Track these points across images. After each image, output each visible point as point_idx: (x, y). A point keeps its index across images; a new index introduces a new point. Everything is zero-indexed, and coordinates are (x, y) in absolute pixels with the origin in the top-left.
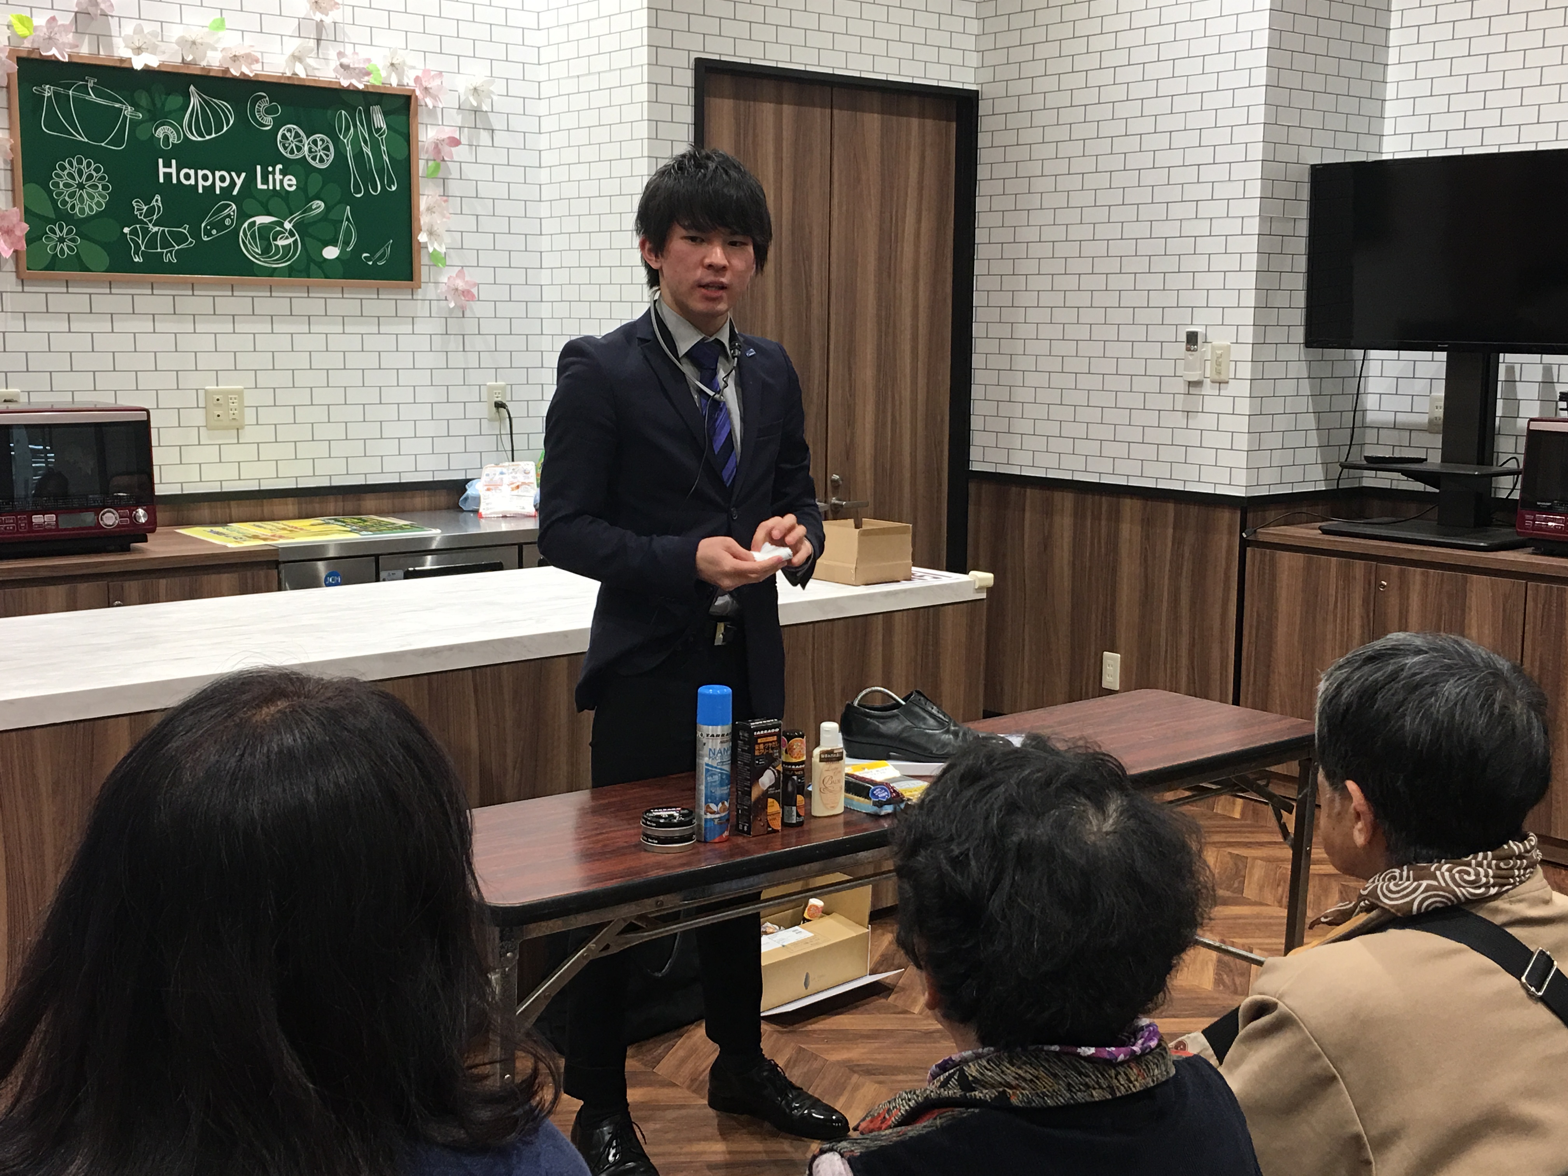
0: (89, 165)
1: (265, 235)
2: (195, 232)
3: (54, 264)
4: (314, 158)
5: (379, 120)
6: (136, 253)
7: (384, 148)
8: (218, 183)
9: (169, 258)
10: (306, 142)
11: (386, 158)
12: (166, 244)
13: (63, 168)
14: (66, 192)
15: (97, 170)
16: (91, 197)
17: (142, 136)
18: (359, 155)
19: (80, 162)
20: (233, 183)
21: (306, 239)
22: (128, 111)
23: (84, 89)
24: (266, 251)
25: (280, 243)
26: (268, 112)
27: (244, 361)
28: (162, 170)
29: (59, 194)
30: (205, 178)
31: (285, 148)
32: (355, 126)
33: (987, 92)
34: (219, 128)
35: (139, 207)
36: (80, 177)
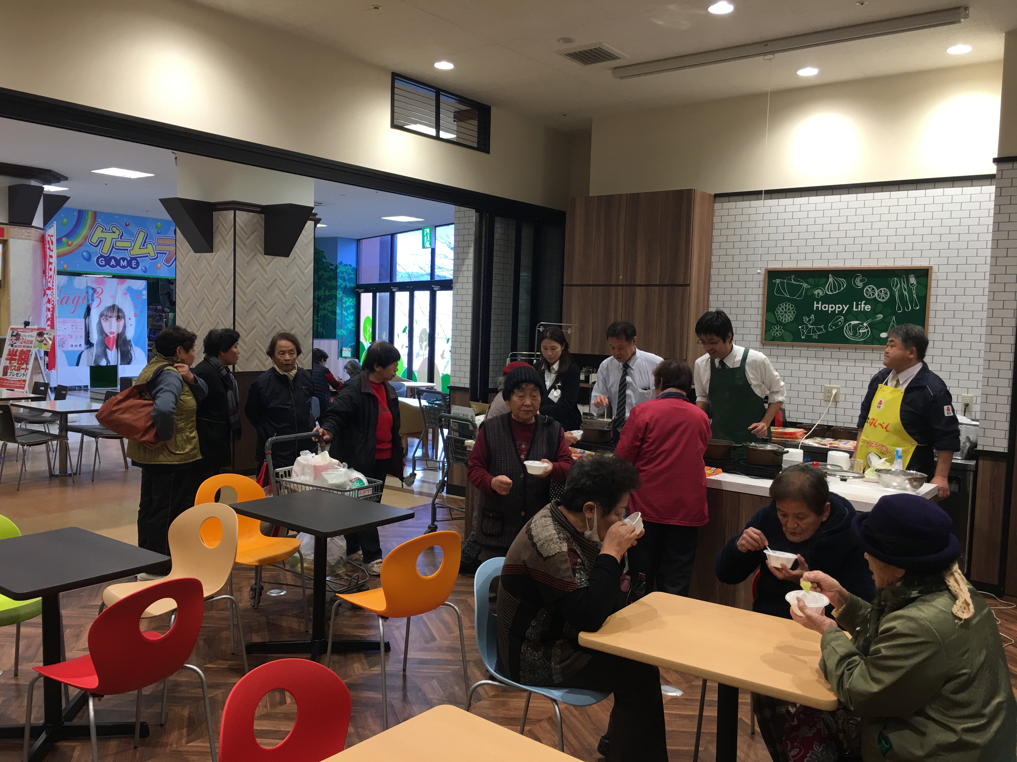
0: (789, 305)
1: (855, 328)
2: (826, 328)
3: (774, 339)
4: (880, 298)
5: (913, 280)
6: (803, 335)
7: (914, 292)
8: (837, 309)
9: (815, 337)
10: (876, 291)
11: (915, 296)
12: (814, 332)
13: (780, 306)
14: (781, 314)
15: (791, 307)
16: (789, 316)
17: (809, 293)
18: (902, 296)
19: (786, 304)
20: (843, 309)
21: (874, 330)
22: (805, 285)
23: (790, 279)
24: (855, 334)
25: (861, 331)
26: (861, 281)
27: (841, 376)
28: (815, 305)
29: (778, 315)
30: (832, 307)
31: (867, 294)
32: (901, 283)
34: (840, 288)
35: (806, 319)
36: (786, 309)
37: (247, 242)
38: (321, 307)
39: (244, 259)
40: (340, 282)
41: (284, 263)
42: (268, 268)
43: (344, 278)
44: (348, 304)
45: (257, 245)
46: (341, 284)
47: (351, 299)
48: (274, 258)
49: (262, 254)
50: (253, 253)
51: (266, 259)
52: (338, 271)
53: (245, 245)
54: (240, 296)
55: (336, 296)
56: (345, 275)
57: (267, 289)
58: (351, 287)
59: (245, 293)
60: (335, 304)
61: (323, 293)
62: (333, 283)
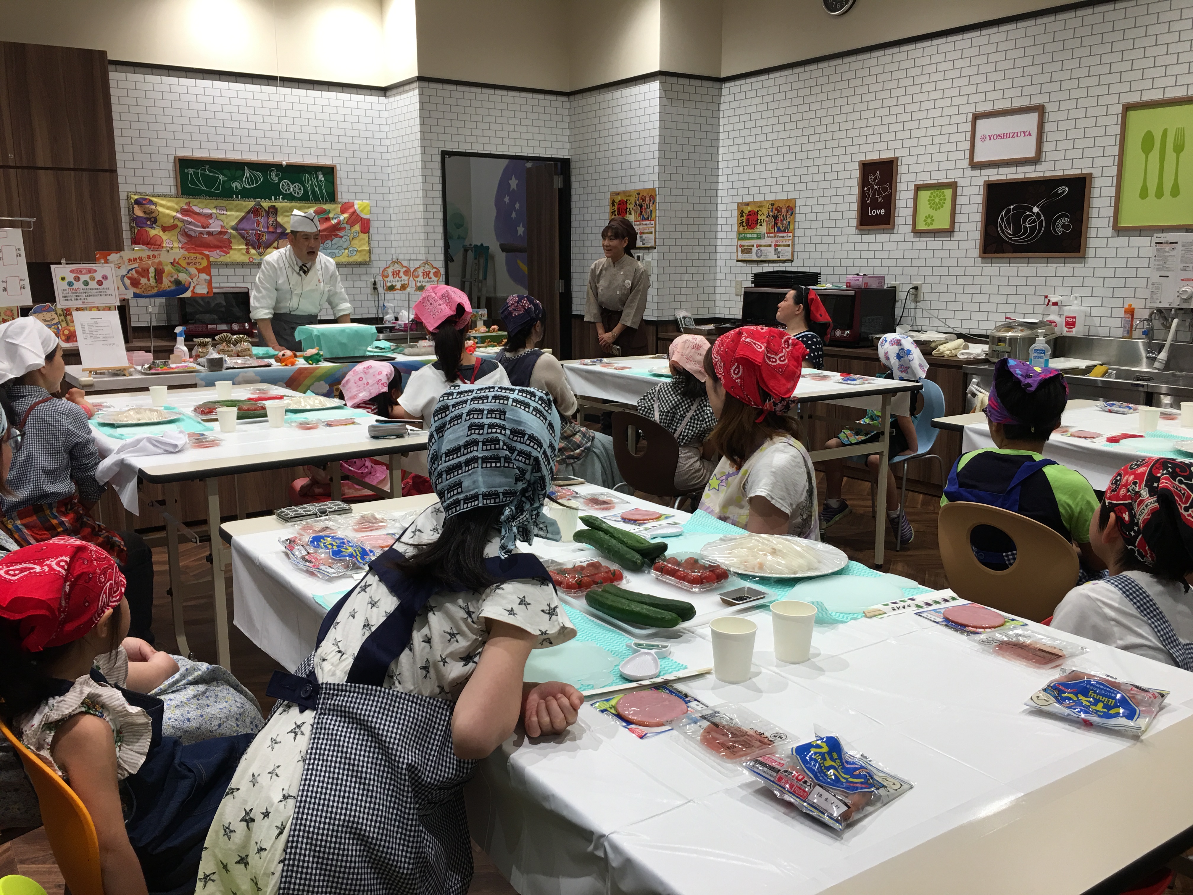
4: (295, 193)
5: (321, 177)
7: (323, 188)
10: (291, 186)
11: (324, 192)
17: (227, 186)
18: (313, 191)
22: (221, 177)
23: (204, 170)
26: (276, 175)
31: (283, 189)
32: (311, 180)
33: (573, 159)
34: (257, 183)
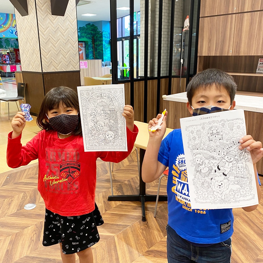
37: (42, 8)
38: (98, 48)
39: (41, 17)
40: (104, 38)
41: (62, 19)
42: (54, 22)
43: (105, 36)
44: (107, 47)
45: (48, 10)
46: (104, 39)
47: (108, 45)
48: (57, 17)
49: (50, 14)
50: (46, 14)
51: (53, 17)
52: (103, 34)
53: (41, 9)
54: (41, 36)
55: (102, 44)
56: (106, 35)
57: (55, 32)
58: (108, 40)
59: (44, 34)
60: (102, 47)
61: (98, 43)
62: (101, 39)
